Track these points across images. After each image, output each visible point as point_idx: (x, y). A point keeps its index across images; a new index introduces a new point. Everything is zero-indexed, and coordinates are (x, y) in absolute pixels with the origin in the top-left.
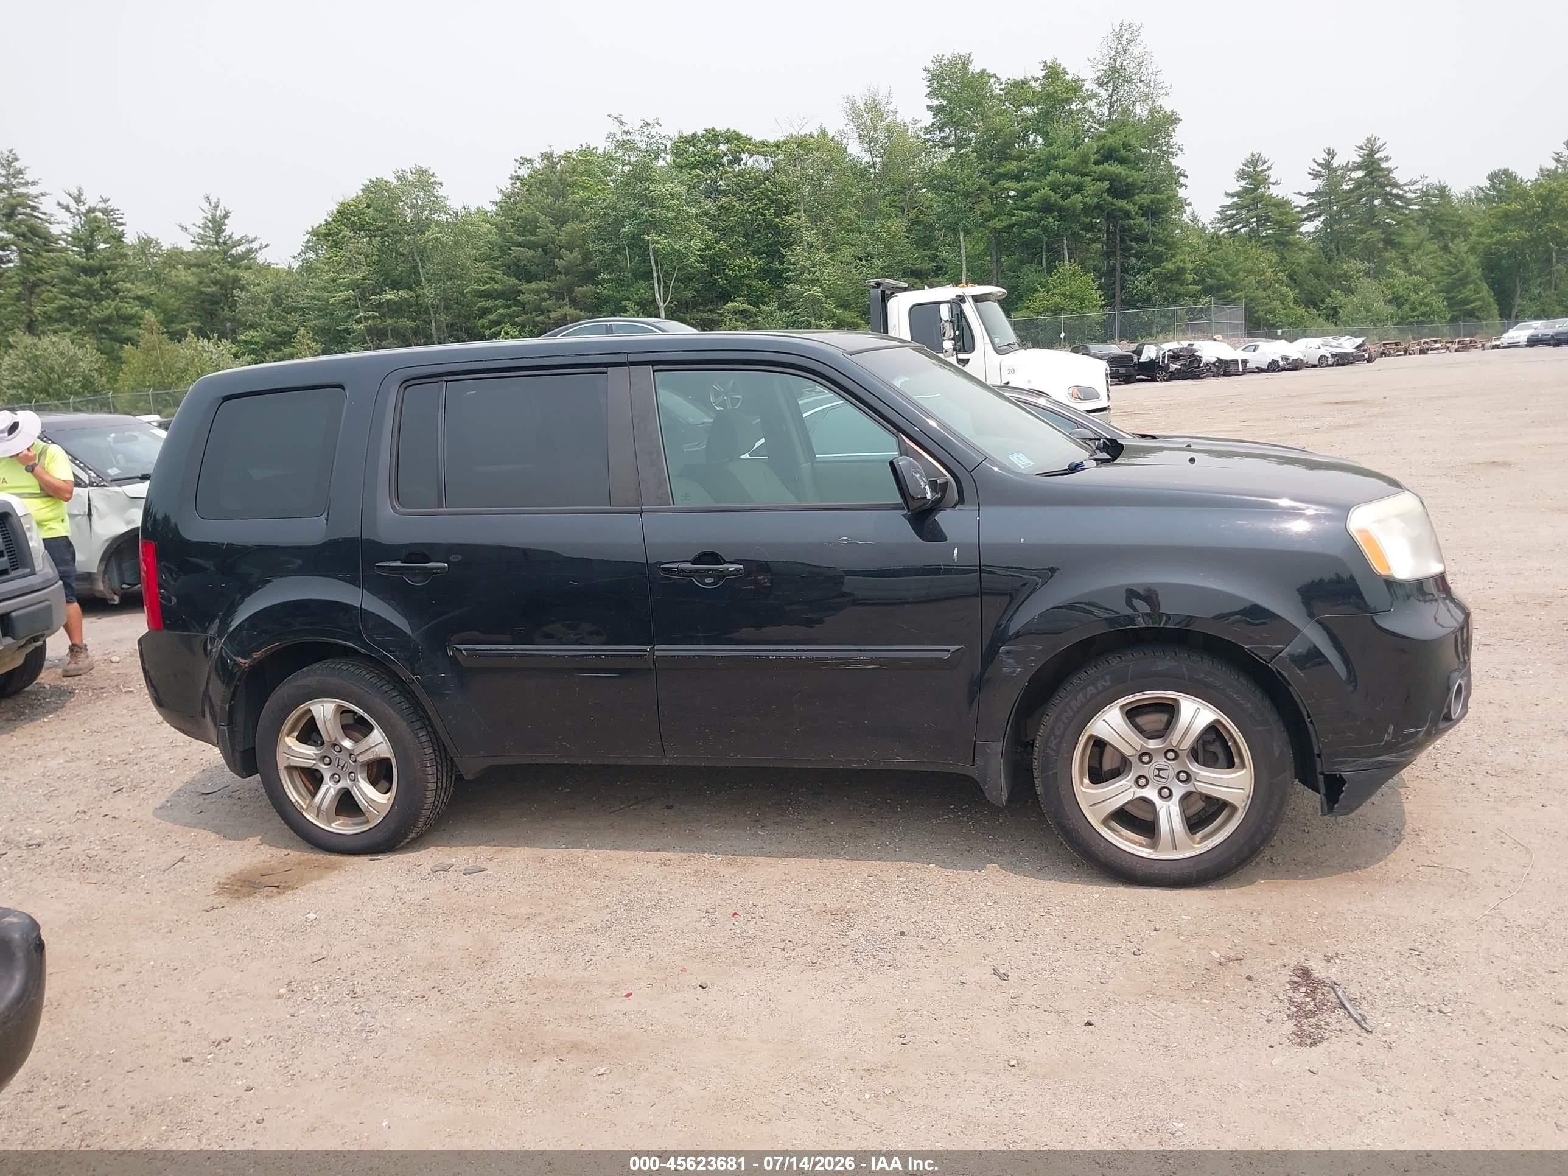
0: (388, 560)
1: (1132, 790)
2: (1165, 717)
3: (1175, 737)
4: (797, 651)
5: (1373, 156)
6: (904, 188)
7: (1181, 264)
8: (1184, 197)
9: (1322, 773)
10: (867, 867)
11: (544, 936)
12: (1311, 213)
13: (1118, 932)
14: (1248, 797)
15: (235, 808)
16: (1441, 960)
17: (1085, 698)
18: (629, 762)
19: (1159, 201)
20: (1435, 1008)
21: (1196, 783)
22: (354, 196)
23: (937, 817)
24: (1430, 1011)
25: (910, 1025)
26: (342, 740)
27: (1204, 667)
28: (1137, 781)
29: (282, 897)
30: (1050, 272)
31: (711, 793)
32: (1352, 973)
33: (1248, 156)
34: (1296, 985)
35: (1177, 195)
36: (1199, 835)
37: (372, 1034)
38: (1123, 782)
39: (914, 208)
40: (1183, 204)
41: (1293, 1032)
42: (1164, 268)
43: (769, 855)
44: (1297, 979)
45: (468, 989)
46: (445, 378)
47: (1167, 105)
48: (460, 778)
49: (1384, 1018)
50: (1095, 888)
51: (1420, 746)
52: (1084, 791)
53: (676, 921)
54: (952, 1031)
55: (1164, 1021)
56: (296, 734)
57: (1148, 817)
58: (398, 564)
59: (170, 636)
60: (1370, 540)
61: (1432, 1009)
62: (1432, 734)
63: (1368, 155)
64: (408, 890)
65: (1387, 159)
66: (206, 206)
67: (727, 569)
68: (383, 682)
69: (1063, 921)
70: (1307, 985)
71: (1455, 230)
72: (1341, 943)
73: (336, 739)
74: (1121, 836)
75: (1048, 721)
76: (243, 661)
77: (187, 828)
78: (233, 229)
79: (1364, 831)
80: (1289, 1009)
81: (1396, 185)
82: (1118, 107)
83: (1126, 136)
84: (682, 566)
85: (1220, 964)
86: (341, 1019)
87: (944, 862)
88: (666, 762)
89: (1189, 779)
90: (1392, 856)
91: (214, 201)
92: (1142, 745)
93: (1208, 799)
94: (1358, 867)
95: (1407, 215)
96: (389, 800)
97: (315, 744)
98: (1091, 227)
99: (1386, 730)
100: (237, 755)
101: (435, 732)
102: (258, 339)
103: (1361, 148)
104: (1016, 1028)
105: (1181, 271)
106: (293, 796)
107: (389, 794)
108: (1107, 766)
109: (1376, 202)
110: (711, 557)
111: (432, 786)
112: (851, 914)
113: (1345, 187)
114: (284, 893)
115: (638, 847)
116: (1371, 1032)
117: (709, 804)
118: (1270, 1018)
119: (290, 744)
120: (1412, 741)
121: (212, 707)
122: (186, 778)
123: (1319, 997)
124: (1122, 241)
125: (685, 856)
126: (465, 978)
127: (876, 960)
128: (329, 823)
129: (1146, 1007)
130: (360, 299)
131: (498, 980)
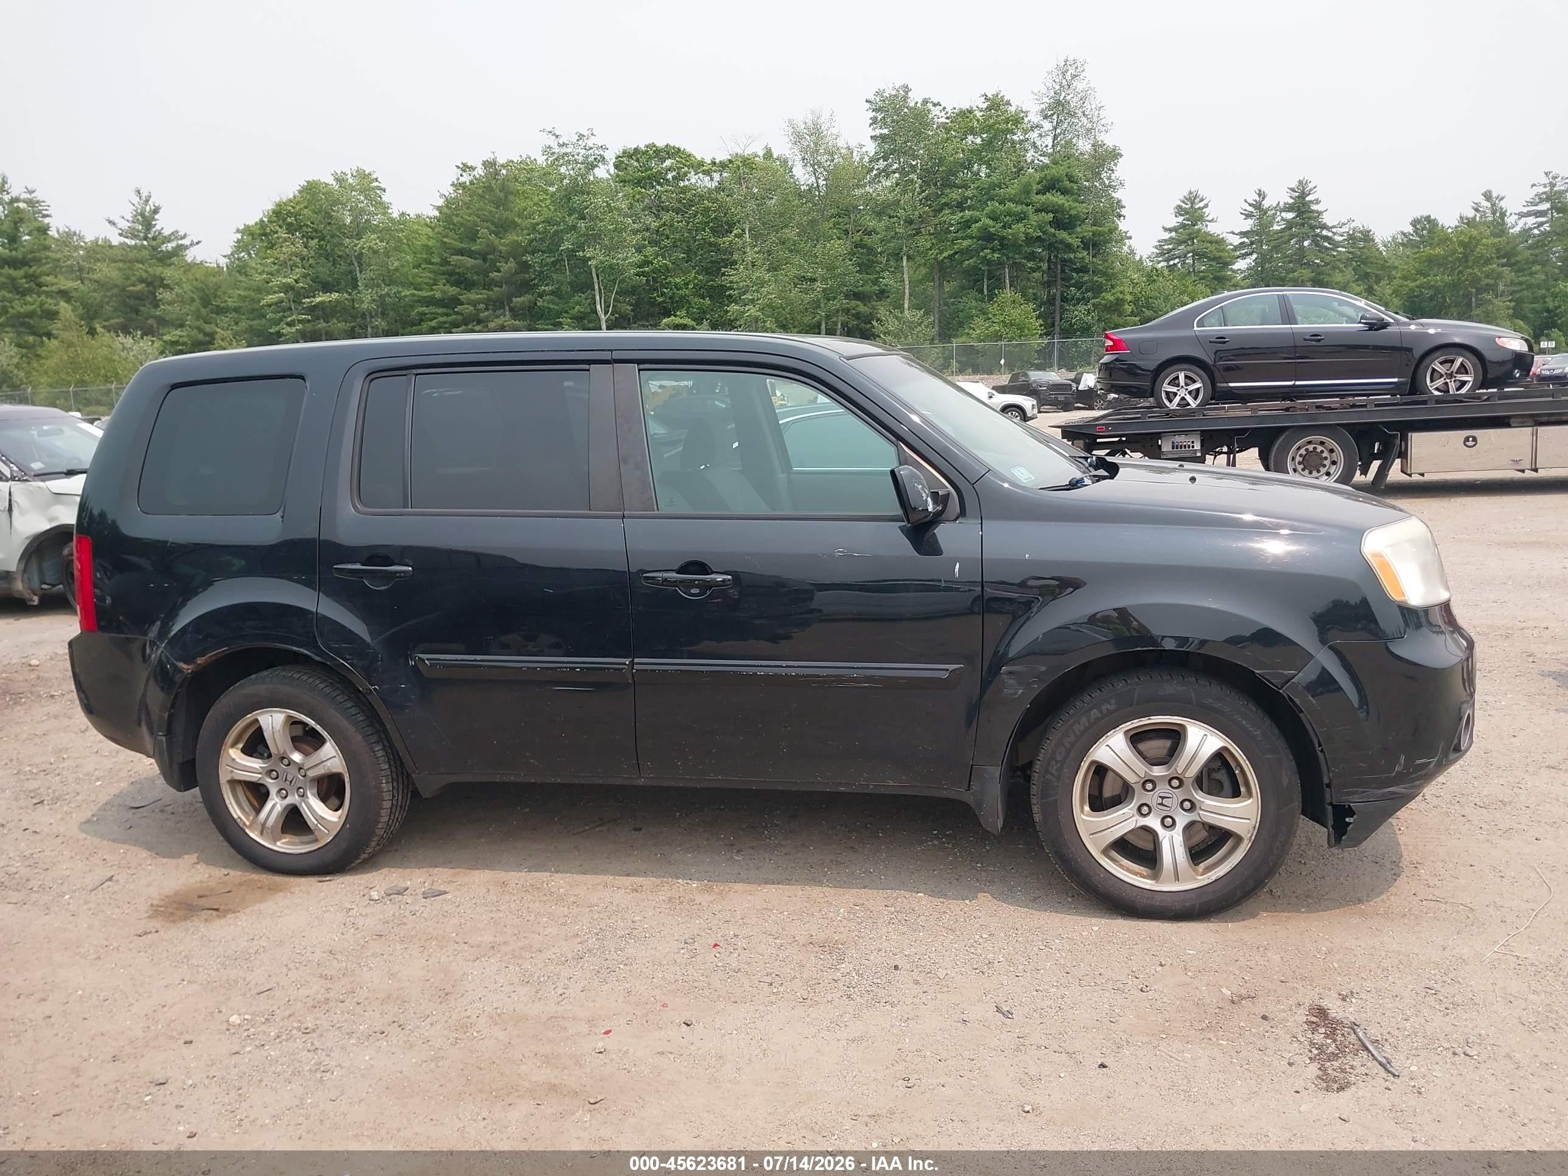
0: (344, 563)
1: (1134, 819)
2: (1168, 743)
3: (1180, 764)
4: (786, 667)
5: (1304, 199)
6: (847, 212)
7: (1121, 296)
8: (1124, 230)
9: (1331, 804)
10: (851, 896)
11: (511, 967)
12: (1243, 252)
13: (1122, 967)
14: (1255, 827)
15: (168, 823)
16: (1458, 999)
17: (1089, 721)
18: (601, 782)
19: (1100, 234)
20: (1459, 1051)
21: (1201, 812)
22: (291, 196)
23: (921, 843)
24: (1455, 1054)
25: (914, 1067)
26: (292, 752)
27: (1213, 692)
28: (1139, 809)
29: (223, 922)
30: (991, 299)
31: (681, 815)
32: (1370, 1013)
33: (1186, 193)
34: (1314, 1026)
35: (1116, 228)
36: (1202, 865)
37: (328, 1074)
38: (1125, 810)
39: (858, 232)
40: (1124, 237)
41: (1318, 1077)
42: (1103, 299)
43: (747, 881)
44: (1314, 1019)
45: (432, 1024)
46: (415, 371)
47: (1109, 140)
48: (415, 794)
49: (1409, 1061)
50: (1094, 920)
51: (1428, 777)
52: (1085, 818)
53: (653, 952)
54: (959, 1073)
55: (1182, 1064)
56: (241, 746)
57: (1149, 846)
58: (358, 566)
59: (102, 638)
60: (1385, 565)
61: (1457, 1052)
62: (1442, 766)
63: (1298, 197)
64: (361, 914)
65: (1317, 202)
66: (136, 200)
67: (714, 580)
68: (338, 692)
69: (1064, 955)
70: (1325, 1026)
71: (1380, 272)
72: (1354, 981)
73: (285, 752)
74: (1121, 866)
75: (1049, 746)
76: (185, 666)
77: (115, 845)
78: (164, 224)
79: (1360, 863)
80: (1311, 1051)
81: (1324, 227)
82: (1061, 140)
83: (1069, 168)
84: (666, 575)
85: (1233, 1002)
86: (292, 1057)
87: (933, 891)
88: (641, 782)
89: (1193, 807)
90: (1393, 890)
91: (144, 195)
92: (1146, 772)
93: (1212, 828)
94: (1360, 901)
95: (1334, 256)
96: (340, 817)
97: (260, 756)
98: (1032, 256)
99: (1398, 761)
100: (176, 767)
101: (392, 746)
102: (186, 340)
103: (1293, 190)
104: (1026, 1071)
105: (1120, 302)
106: (236, 811)
107: (340, 812)
108: (1107, 793)
109: (1306, 243)
110: (701, 567)
111: (387, 804)
112: (840, 946)
113: (1276, 227)
114: (225, 916)
115: (605, 872)
116: (1398, 1076)
117: (679, 826)
118: (1291, 1061)
119: (234, 756)
120: (1423, 772)
121: (148, 713)
122: (114, 790)
123: (1339, 1038)
124: (1063, 271)
125: (658, 881)
126: (427, 1012)
127: (871, 996)
128: (275, 841)
129: (1161, 1048)
130: (294, 302)
131: (464, 1014)
